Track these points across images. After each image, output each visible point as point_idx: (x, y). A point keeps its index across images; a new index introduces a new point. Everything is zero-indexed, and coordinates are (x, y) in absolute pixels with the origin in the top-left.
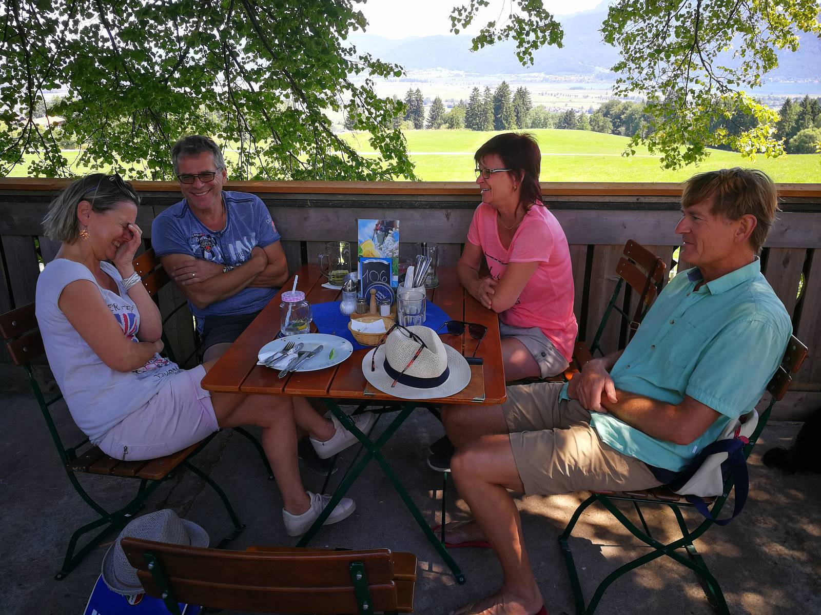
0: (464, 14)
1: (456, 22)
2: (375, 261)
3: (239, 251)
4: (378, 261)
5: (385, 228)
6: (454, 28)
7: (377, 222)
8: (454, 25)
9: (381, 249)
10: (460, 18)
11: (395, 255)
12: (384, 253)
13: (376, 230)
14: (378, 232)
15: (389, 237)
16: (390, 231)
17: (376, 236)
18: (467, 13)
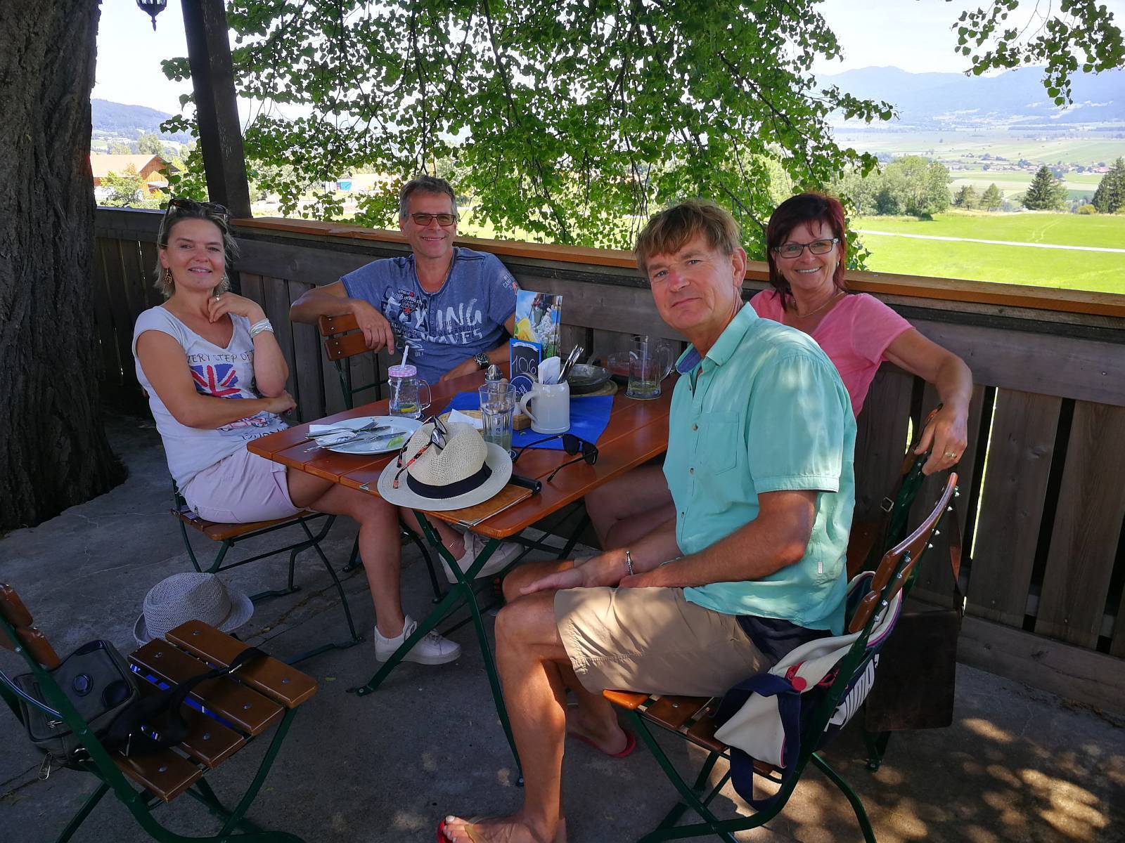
0: (982, 23)
1: (966, 36)
2: (524, 345)
3: (448, 319)
4: (527, 345)
5: (544, 304)
6: (962, 46)
7: (535, 295)
8: (962, 41)
9: (536, 331)
10: (974, 29)
11: (550, 341)
12: (540, 336)
13: (534, 305)
14: (536, 308)
15: (546, 317)
16: (548, 309)
17: (533, 313)
18: (985, 22)
